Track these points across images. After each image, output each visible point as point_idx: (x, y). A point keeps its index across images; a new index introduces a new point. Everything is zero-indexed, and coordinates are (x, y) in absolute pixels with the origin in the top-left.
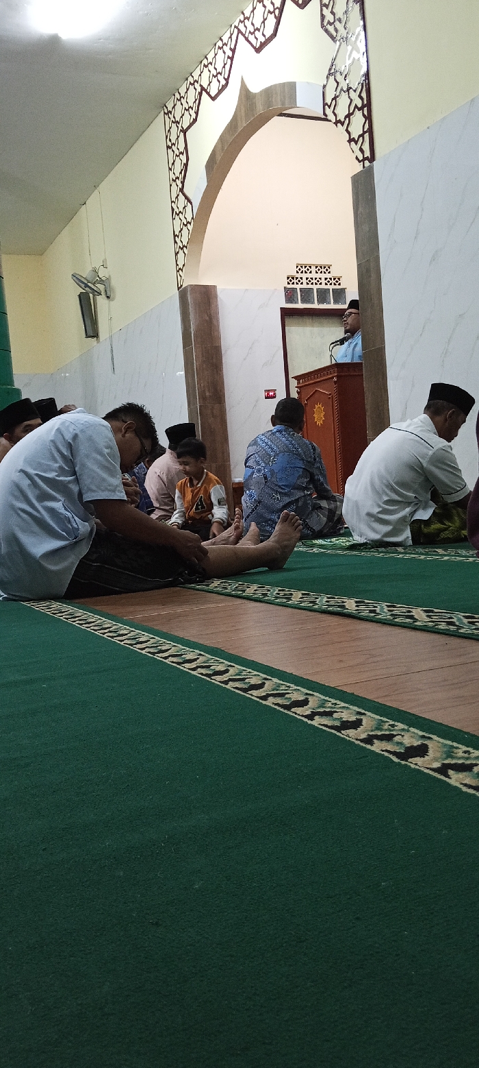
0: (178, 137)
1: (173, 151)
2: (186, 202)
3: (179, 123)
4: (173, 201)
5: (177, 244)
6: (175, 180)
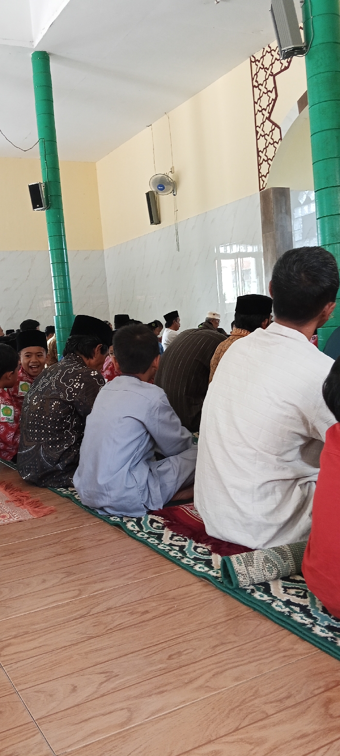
0: (266, 80)
1: (259, 89)
2: (274, 126)
3: (268, 69)
4: (258, 126)
5: (261, 157)
6: (261, 111)
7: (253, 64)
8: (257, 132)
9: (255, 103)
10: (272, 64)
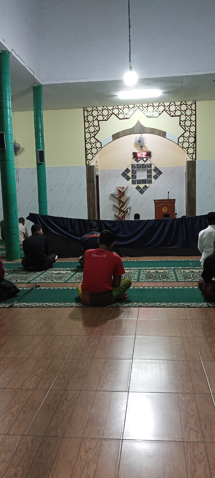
0: (93, 121)
1: (89, 123)
2: (97, 141)
3: (95, 117)
4: (87, 138)
5: (88, 152)
6: (90, 132)
7: (85, 112)
8: (86, 141)
9: (85, 128)
10: (98, 116)
